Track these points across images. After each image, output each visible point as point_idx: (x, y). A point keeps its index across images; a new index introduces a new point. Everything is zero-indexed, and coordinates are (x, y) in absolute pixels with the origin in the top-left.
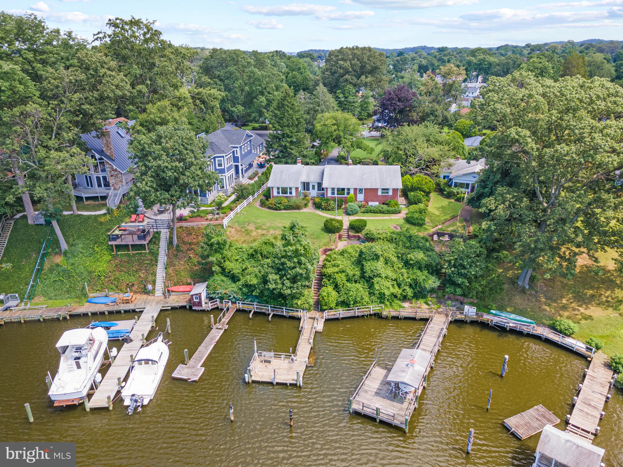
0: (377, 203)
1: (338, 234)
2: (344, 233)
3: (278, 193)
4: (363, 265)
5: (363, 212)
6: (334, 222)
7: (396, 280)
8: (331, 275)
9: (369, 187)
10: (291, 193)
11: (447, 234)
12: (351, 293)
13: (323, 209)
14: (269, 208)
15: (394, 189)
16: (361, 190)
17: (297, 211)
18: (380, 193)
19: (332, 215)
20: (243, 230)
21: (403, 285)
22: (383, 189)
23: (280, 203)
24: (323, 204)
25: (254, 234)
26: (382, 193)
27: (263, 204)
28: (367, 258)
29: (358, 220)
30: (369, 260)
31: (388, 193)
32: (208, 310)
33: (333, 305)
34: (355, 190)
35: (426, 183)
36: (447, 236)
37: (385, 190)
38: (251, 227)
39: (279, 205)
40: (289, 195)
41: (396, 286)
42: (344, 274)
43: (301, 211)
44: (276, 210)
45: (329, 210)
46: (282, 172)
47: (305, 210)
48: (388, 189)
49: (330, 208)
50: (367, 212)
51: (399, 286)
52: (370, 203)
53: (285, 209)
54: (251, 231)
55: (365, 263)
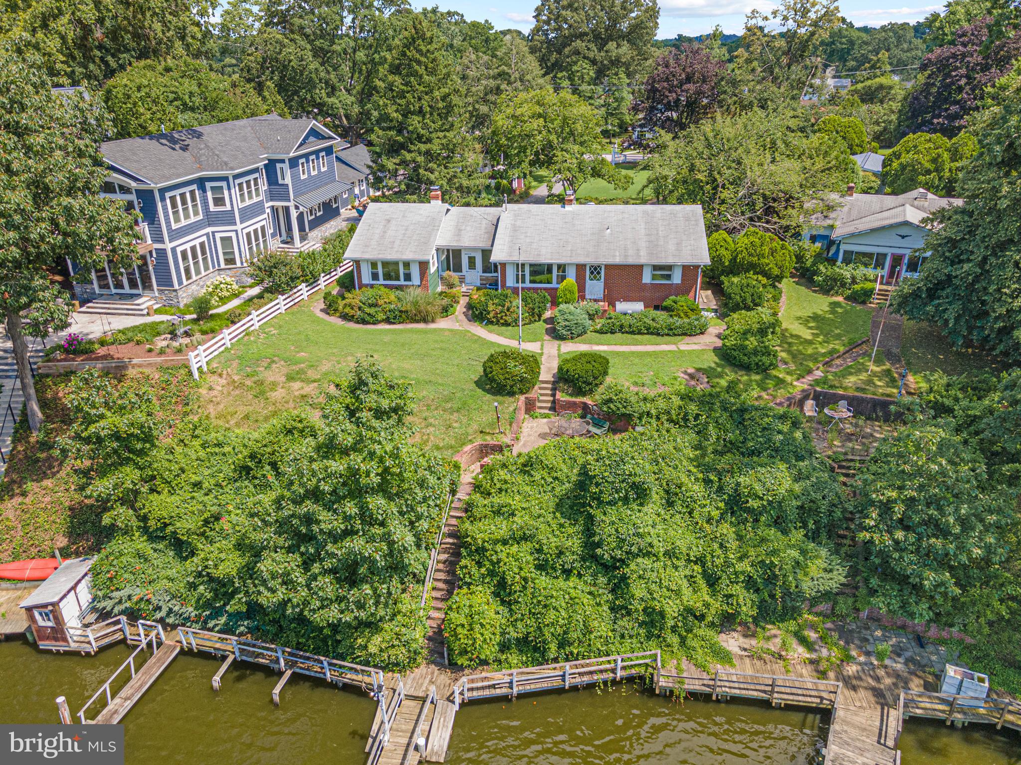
0: (639, 306)
1: (522, 398)
2: (541, 393)
3: (375, 276)
4: (591, 518)
5: (601, 332)
6: (511, 364)
7: (700, 560)
9: (618, 260)
10: (408, 277)
11: (843, 397)
12: (551, 616)
13: (490, 322)
14: (345, 317)
15: (686, 268)
16: (595, 270)
17: (421, 326)
18: (647, 278)
19: (512, 338)
20: (248, 383)
21: (725, 581)
22: (656, 268)
23: (375, 305)
24: (491, 308)
25: (278, 394)
26: (654, 277)
27: (330, 308)
28: (606, 498)
29: (583, 355)
30: (612, 503)
31: (668, 277)
33: (490, 652)
34: (580, 268)
35: (773, 252)
36: (843, 403)
37: (662, 270)
38: (275, 374)
39: (372, 311)
40: (402, 282)
41: (701, 583)
42: (527, 546)
43: (432, 326)
44: (364, 322)
45: (507, 324)
46: (389, 221)
47: (442, 324)
48: (670, 268)
49: (509, 319)
50: (613, 332)
51: (712, 581)
52: (621, 306)
53: (388, 321)
54: (274, 386)
55: (598, 514)
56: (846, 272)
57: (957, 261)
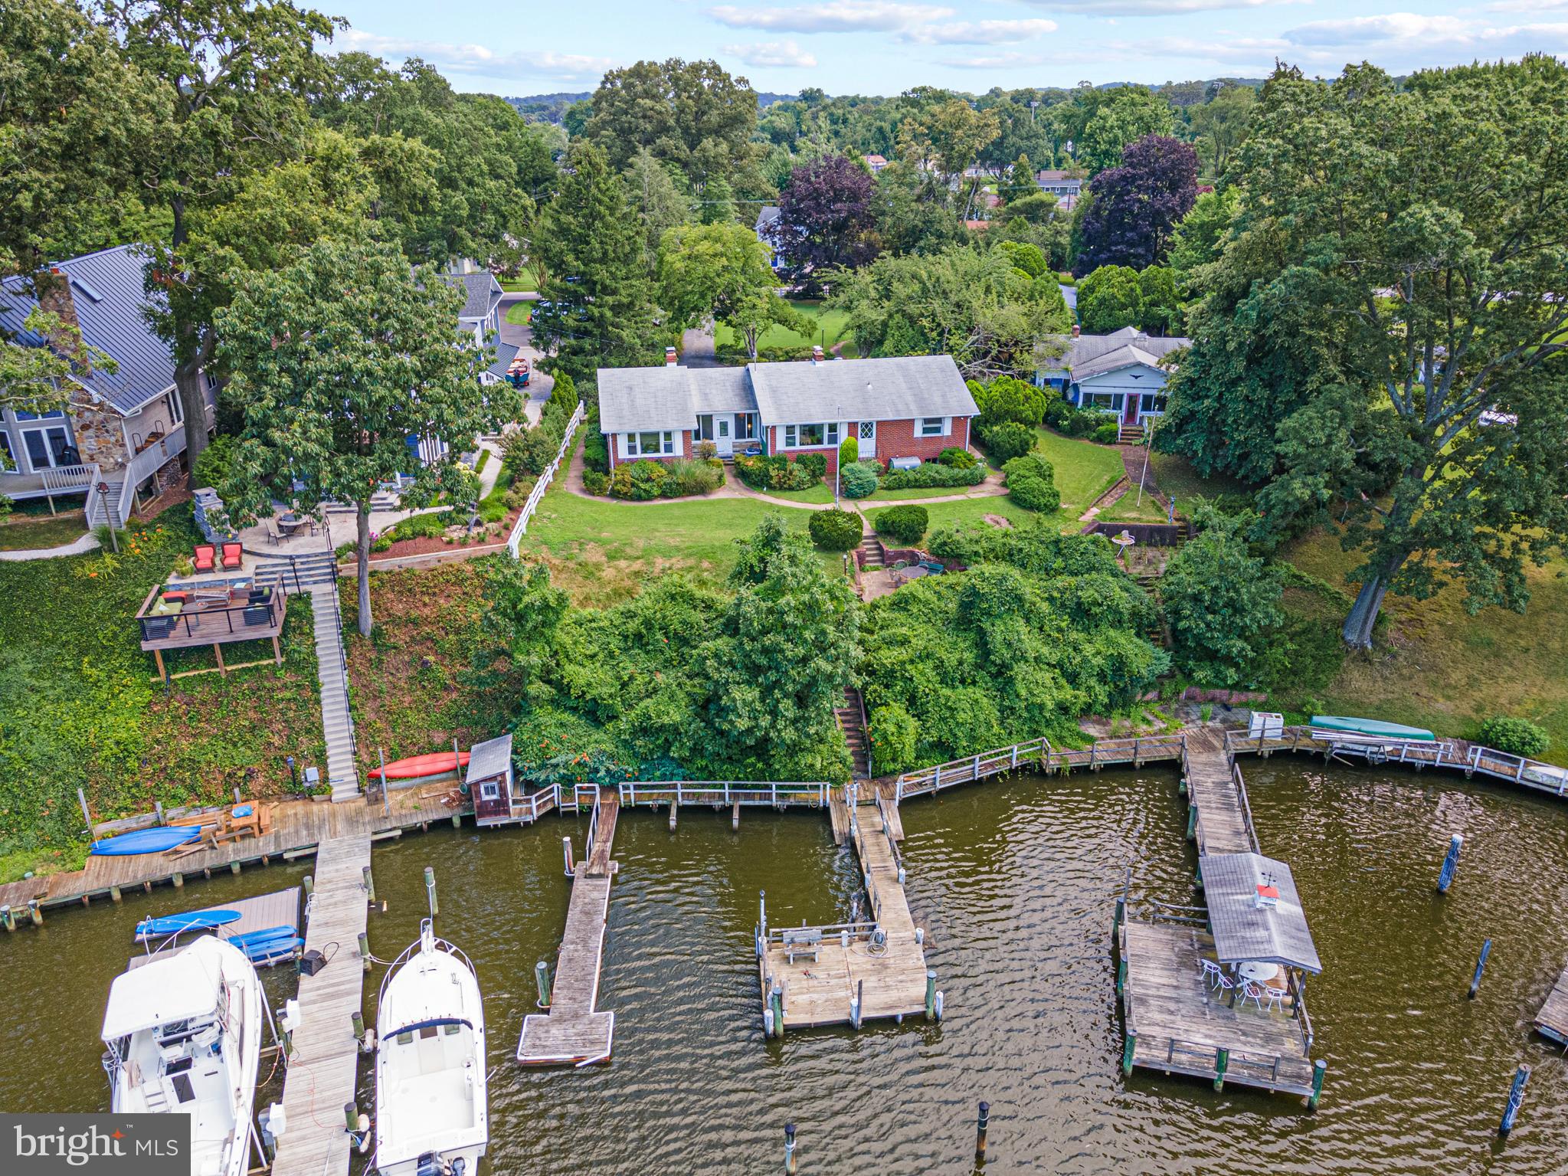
0: (916, 461)
1: (854, 552)
2: (866, 547)
3: (632, 450)
4: (982, 633)
5: (889, 488)
6: (840, 520)
7: (1060, 665)
8: (893, 671)
9: (891, 417)
10: (669, 448)
11: (1124, 528)
12: (961, 717)
13: (771, 488)
14: (615, 495)
15: (956, 420)
16: (867, 426)
17: (700, 498)
18: (918, 432)
19: (804, 501)
21: (1083, 676)
22: (927, 421)
23: (649, 480)
24: (773, 473)
26: (925, 430)
27: (591, 487)
28: (995, 611)
29: (900, 508)
30: (999, 616)
31: (938, 430)
32: (527, 824)
33: (909, 756)
34: (852, 426)
35: (1027, 398)
36: (1125, 533)
37: (933, 424)
38: (593, 555)
39: (646, 486)
40: (662, 454)
41: (1063, 681)
42: (930, 664)
43: (712, 497)
44: (639, 499)
45: (791, 489)
46: (630, 388)
47: (720, 495)
48: (939, 420)
49: (794, 484)
50: (900, 488)
51: (1073, 679)
52: (898, 463)
53: (664, 495)
56: (1091, 414)
57: (1197, 398)
